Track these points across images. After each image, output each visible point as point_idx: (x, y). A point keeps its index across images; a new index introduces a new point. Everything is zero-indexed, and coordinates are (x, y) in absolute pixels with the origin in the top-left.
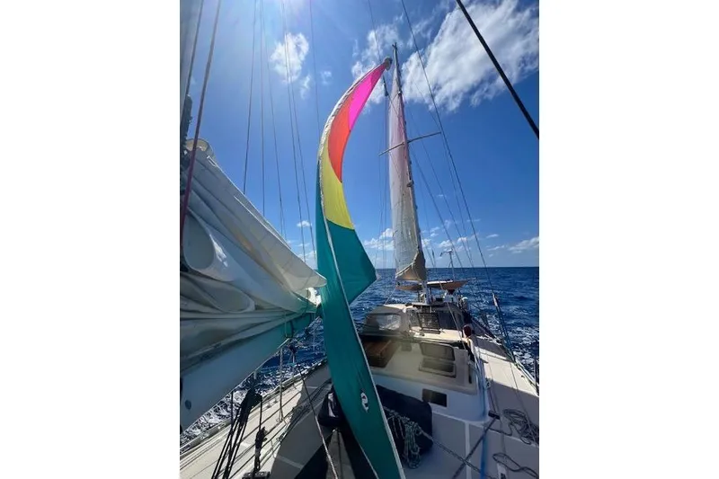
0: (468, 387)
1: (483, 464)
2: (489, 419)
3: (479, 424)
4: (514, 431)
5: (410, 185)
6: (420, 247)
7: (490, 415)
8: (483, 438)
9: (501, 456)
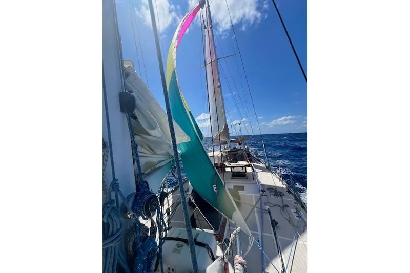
0: (253, 182)
1: (261, 206)
2: (261, 192)
3: (258, 195)
4: (271, 195)
5: (219, 87)
6: (225, 121)
7: (262, 191)
8: (260, 199)
9: (267, 203)
